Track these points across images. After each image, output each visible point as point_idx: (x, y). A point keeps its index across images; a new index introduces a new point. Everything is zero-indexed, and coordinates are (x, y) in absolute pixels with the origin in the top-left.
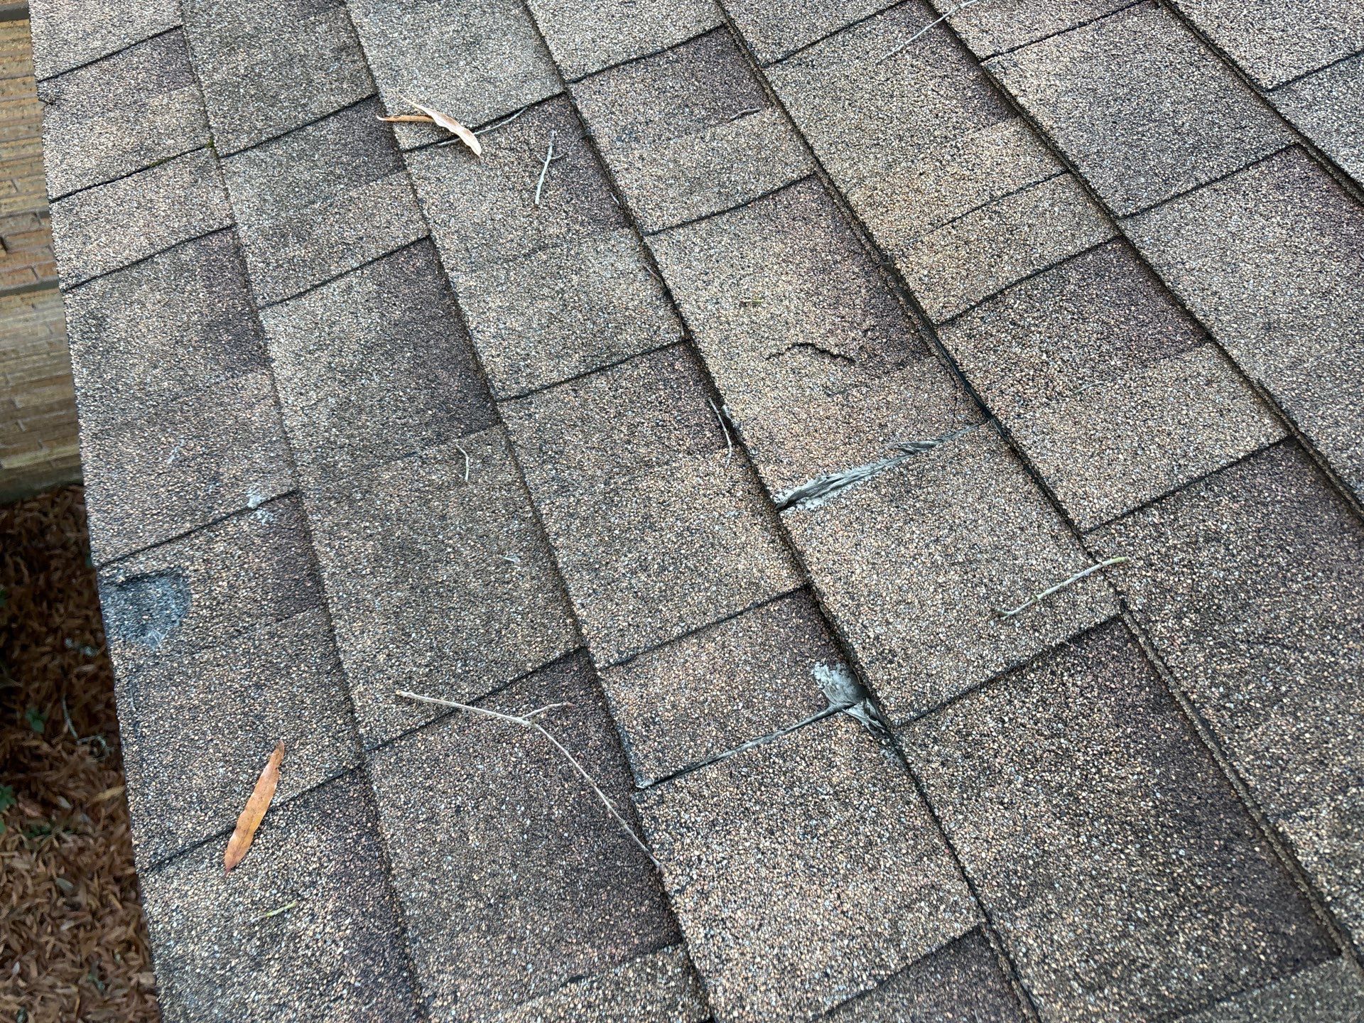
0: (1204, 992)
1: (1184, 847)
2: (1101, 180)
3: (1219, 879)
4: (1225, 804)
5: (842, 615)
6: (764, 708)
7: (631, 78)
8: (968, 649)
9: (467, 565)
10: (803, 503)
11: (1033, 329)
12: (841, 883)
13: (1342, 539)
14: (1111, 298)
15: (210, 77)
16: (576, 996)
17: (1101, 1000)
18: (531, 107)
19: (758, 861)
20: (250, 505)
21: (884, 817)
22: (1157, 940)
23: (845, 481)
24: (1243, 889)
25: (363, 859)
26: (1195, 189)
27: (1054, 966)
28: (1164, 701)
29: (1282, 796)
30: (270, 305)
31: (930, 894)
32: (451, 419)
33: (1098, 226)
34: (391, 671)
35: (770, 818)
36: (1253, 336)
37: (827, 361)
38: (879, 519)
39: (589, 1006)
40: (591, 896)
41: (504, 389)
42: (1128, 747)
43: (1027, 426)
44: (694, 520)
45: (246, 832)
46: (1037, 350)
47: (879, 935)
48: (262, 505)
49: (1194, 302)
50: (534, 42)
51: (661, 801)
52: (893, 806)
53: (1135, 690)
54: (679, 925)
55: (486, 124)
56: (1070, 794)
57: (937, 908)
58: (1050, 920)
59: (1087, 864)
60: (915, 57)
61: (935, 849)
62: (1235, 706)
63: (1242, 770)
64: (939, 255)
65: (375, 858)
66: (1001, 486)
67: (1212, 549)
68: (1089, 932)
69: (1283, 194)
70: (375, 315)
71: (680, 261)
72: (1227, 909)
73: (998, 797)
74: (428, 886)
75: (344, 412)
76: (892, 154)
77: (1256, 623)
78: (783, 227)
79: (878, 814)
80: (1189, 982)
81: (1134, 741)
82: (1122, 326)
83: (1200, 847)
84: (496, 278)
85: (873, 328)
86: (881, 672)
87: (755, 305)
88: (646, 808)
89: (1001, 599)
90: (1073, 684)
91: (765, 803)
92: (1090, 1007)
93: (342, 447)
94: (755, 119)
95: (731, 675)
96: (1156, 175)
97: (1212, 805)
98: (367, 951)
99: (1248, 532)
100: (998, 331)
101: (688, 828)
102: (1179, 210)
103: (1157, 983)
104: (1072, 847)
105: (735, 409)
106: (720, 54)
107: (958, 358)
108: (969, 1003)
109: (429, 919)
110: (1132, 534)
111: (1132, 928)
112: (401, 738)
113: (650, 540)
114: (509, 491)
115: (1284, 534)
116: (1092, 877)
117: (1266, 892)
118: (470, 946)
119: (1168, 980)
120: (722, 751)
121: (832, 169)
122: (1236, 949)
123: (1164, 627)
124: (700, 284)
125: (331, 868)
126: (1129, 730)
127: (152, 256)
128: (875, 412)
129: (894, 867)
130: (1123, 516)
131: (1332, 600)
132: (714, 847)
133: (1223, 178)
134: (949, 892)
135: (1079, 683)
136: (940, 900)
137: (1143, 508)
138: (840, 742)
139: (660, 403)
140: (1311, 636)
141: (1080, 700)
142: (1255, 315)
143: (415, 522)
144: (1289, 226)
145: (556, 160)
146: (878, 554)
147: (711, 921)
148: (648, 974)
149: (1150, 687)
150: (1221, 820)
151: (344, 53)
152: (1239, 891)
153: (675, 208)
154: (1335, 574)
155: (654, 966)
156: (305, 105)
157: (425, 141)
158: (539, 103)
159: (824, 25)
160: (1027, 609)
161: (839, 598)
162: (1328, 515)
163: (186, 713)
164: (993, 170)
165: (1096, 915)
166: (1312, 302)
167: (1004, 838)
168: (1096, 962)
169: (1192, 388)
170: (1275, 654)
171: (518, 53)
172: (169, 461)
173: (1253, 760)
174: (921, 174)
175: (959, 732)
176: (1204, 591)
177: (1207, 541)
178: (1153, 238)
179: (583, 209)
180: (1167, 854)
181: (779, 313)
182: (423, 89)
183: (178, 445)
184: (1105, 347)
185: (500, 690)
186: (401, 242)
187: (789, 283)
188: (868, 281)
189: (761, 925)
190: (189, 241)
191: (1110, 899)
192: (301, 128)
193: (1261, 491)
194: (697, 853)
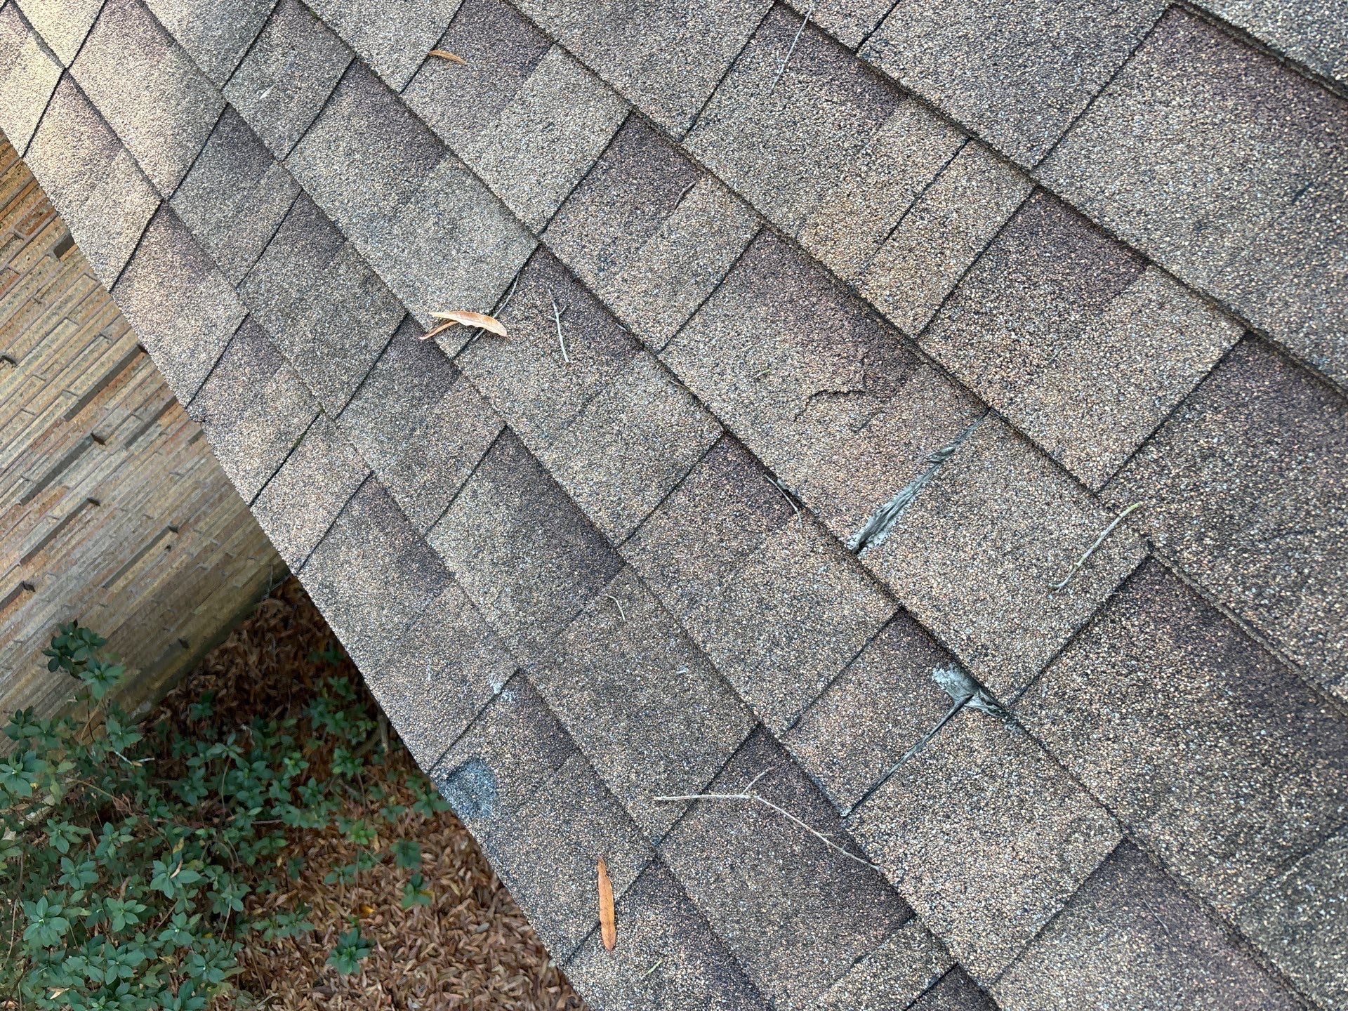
0: (1314, 834)
1: (1263, 728)
2: (1003, 136)
3: (1299, 744)
4: (1286, 682)
5: (937, 628)
6: (908, 721)
7: (583, 204)
8: (1040, 625)
9: (655, 686)
10: (871, 542)
11: (995, 312)
12: (1011, 838)
13: (1322, 413)
14: (1051, 252)
15: (292, 351)
16: (863, 971)
17: (1235, 863)
18: (522, 271)
19: (946, 841)
20: (496, 692)
21: (1024, 778)
22: (1264, 806)
23: (896, 509)
24: (1321, 746)
25: (688, 918)
26: (1091, 103)
27: (1191, 850)
28: (1210, 615)
29: (1329, 664)
30: (430, 529)
31: (1079, 826)
32: (592, 572)
33: (1015, 184)
34: (644, 784)
35: (942, 806)
36: (1187, 243)
37: (842, 401)
38: (935, 532)
39: (875, 975)
40: (844, 899)
41: (616, 537)
42: (1193, 662)
43: (1021, 409)
44: (796, 587)
45: (609, 923)
46: (1004, 330)
47: (1052, 869)
48: (503, 688)
49: (1123, 229)
50: (495, 206)
51: (862, 822)
52: (1028, 766)
53: (1184, 613)
54: (910, 907)
55: (498, 303)
56: (1161, 714)
57: (1088, 835)
58: (1177, 817)
59: (1191, 765)
60: (799, 71)
61: (1072, 790)
62: (1270, 601)
63: (1290, 654)
64: (893, 272)
65: (695, 915)
66: (1019, 469)
67: (1211, 466)
68: (1210, 816)
69: (1174, 69)
70: (503, 508)
71: (692, 364)
72: (1313, 765)
73: (1105, 736)
74: (737, 926)
75: (520, 595)
76: (818, 183)
77: (1267, 521)
78: (759, 289)
79: (1020, 776)
80: (1299, 829)
81: (1197, 656)
82: (1070, 278)
83: (1277, 724)
84: (569, 442)
85: (866, 356)
86: (982, 667)
87: (765, 375)
88: (853, 830)
89: (1051, 574)
90: (1132, 624)
91: (935, 797)
92: (1229, 871)
93: (532, 624)
94: (694, 195)
95: (874, 704)
96: (1050, 106)
97: (1276, 687)
98: (719, 978)
99: (1237, 438)
100: (967, 325)
101: (888, 834)
102: (1083, 134)
103: (1275, 838)
104: (1176, 755)
105: (789, 480)
106: (641, 141)
107: (943, 362)
108: (1138, 895)
109: (748, 948)
110: (1139, 477)
111: (1242, 802)
112: (672, 829)
113: (771, 619)
114: (656, 616)
115: (1269, 428)
116: (1199, 774)
117: (1340, 742)
118: (781, 958)
119: (1283, 833)
120: (891, 767)
121: (775, 217)
122: (1329, 794)
123: (1190, 553)
124: (716, 377)
125: (671, 931)
126: (1189, 648)
127: (335, 522)
128: (897, 434)
129: (1046, 813)
130: (1126, 463)
131: (1328, 475)
132: (912, 841)
133: (1113, 78)
134: (1093, 820)
135: (1136, 623)
136: (1089, 827)
137: (1141, 448)
138: (972, 731)
139: (730, 496)
140: (1318, 515)
141: (1142, 637)
142: (1183, 218)
143: (607, 666)
144: (1190, 104)
145: (563, 313)
146: (944, 564)
147: (930, 896)
148: (904, 943)
149: (1195, 606)
150: (1287, 698)
151: (369, 286)
152: (1318, 749)
153: (670, 316)
154: (1324, 449)
155: (905, 937)
156: (366, 346)
157: (463, 342)
158: (526, 264)
159: (710, 75)
160: (1074, 577)
161: (929, 613)
162: (1303, 394)
163: (532, 855)
164: (907, 165)
165: (1212, 802)
166: (1233, 179)
167: (1121, 766)
168: (1223, 836)
169: (1148, 317)
170: (1291, 543)
171: (489, 222)
172: (429, 678)
173: (1297, 642)
174: (848, 195)
175: (1056, 694)
176: (1214, 508)
177: (1204, 459)
178: (1067, 177)
179: (602, 349)
180: (1253, 738)
181: (787, 373)
182: (438, 293)
183: (429, 664)
184: (1061, 305)
185: (720, 772)
186: (491, 439)
187: (784, 341)
188: (846, 312)
189: (966, 888)
190: (351, 498)
191: (1219, 786)
192: (374, 367)
193: (1238, 394)
194: (901, 850)
